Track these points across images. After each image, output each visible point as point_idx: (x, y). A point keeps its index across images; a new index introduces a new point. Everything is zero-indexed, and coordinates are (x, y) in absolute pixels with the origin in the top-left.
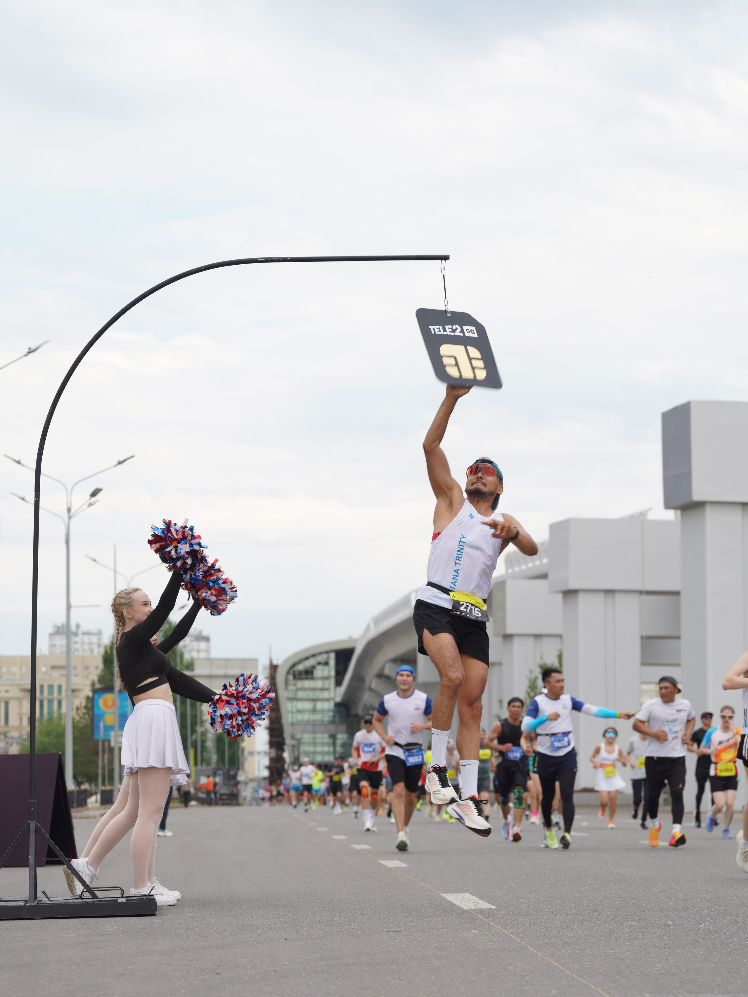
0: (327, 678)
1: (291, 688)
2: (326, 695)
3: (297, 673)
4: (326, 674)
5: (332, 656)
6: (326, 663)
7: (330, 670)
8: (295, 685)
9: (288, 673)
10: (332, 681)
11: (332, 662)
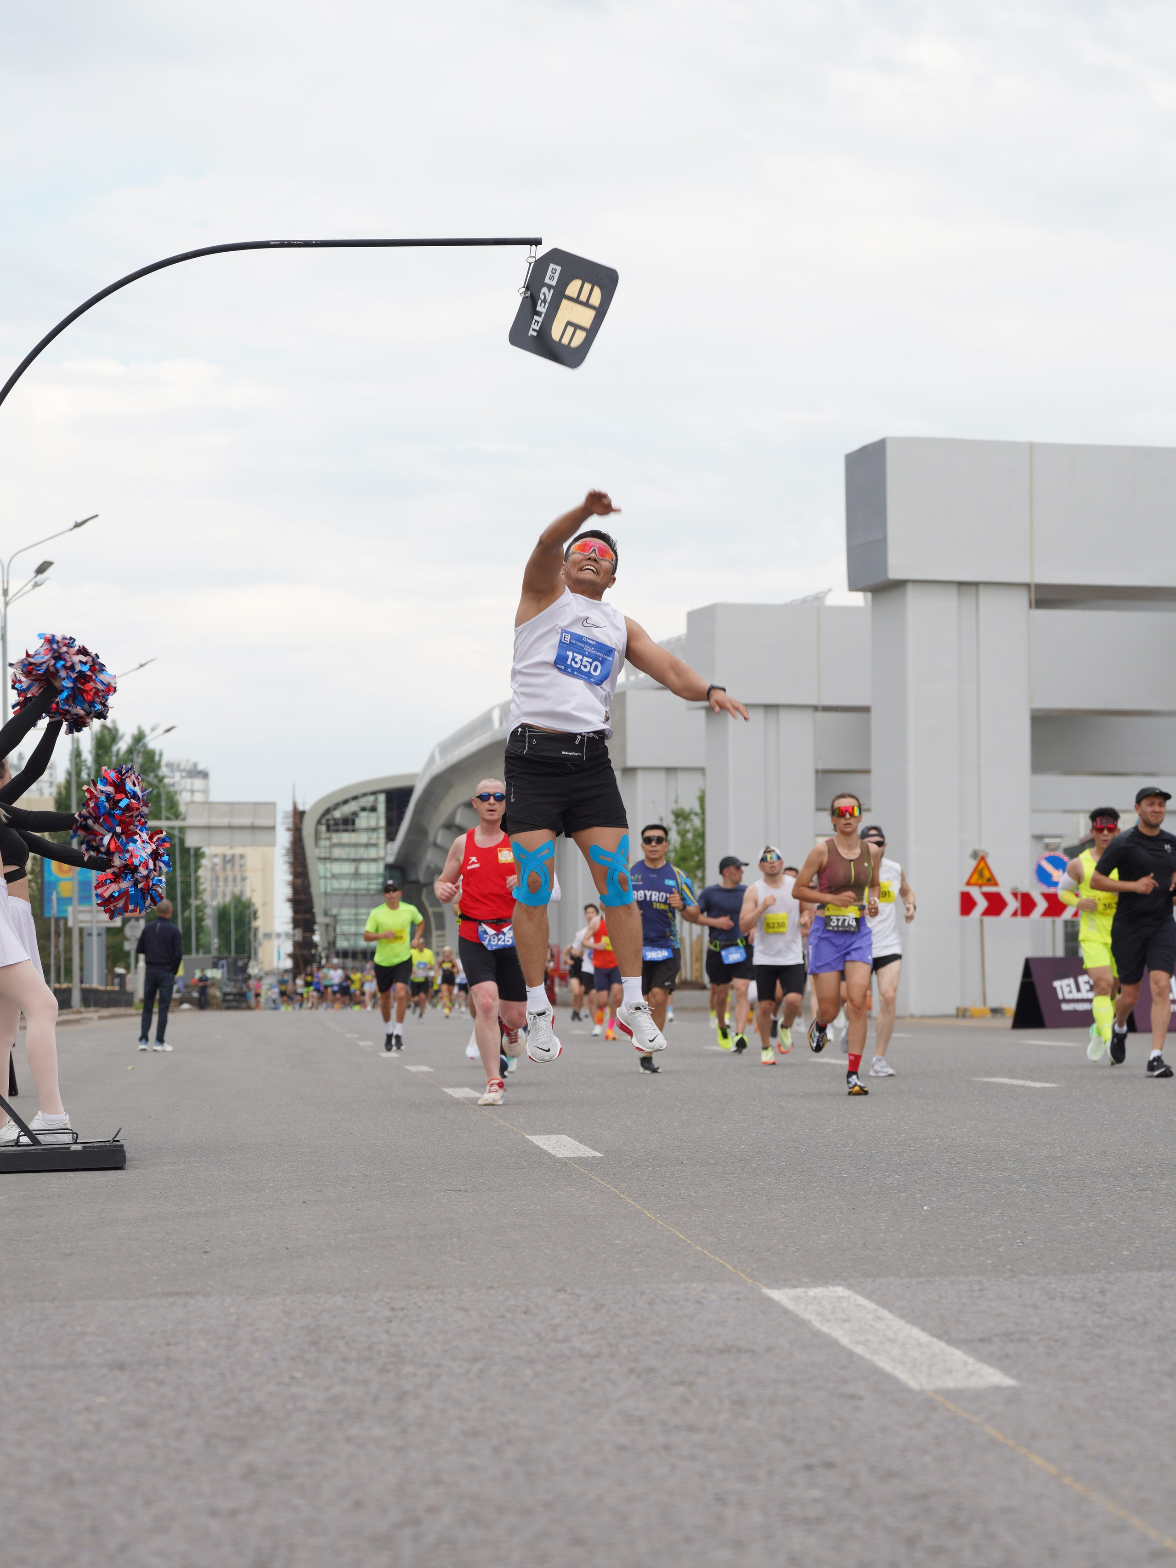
0: (374, 830)
1: (323, 843)
2: (372, 853)
3: (332, 822)
4: (373, 824)
5: (382, 798)
6: (373, 809)
7: (378, 818)
8: (329, 839)
9: (319, 822)
10: (382, 834)
11: (382, 807)
